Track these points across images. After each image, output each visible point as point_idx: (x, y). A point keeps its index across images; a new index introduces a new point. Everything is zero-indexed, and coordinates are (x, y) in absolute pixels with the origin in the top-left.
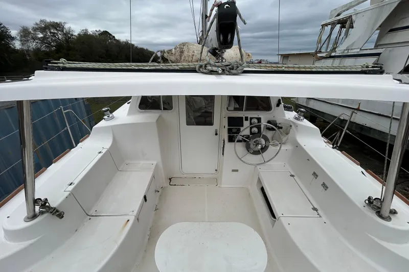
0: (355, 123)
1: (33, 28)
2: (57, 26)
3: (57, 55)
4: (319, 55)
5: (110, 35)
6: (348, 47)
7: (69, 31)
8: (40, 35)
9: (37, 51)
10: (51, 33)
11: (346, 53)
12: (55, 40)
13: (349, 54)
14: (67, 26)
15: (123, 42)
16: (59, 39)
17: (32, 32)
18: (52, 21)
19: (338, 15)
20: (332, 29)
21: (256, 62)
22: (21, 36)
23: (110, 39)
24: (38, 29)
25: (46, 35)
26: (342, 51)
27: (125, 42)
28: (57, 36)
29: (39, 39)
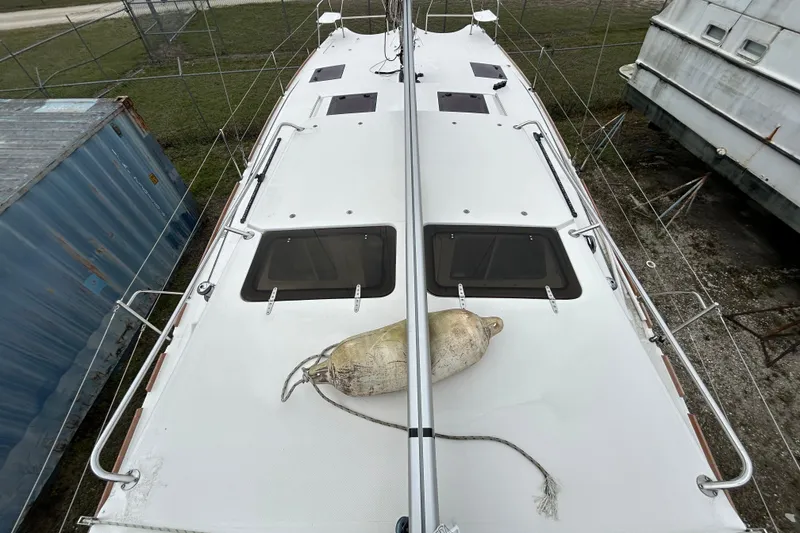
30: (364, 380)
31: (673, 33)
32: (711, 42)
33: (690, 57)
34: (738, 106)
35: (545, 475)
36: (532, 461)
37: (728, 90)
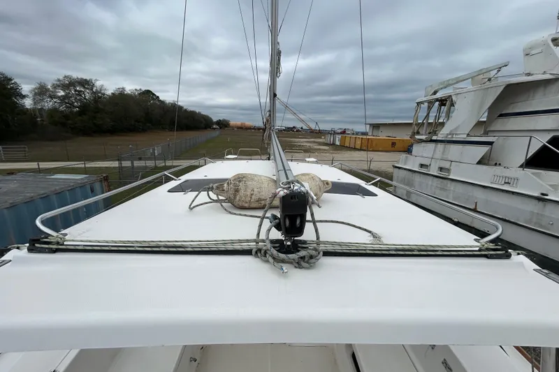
0: (473, 228)
1: (54, 85)
2: (86, 84)
3: (80, 118)
4: (417, 137)
5: (154, 94)
6: (451, 131)
7: (101, 90)
8: (61, 93)
9: (54, 111)
10: (76, 91)
11: (449, 138)
12: (80, 100)
13: (454, 139)
14: (98, 84)
15: (169, 103)
16: (85, 99)
17: (51, 89)
18: (79, 77)
19: (435, 93)
20: (429, 108)
21: (339, 131)
22: (36, 94)
23: (153, 99)
24: (59, 86)
25: (69, 93)
26: (445, 135)
27: (172, 104)
28: (83, 96)
29: (59, 97)
30: (249, 183)
31: (405, 169)
32: (443, 174)
33: (417, 178)
34: (451, 196)
35: (370, 232)
36: (360, 228)
37: (442, 189)
